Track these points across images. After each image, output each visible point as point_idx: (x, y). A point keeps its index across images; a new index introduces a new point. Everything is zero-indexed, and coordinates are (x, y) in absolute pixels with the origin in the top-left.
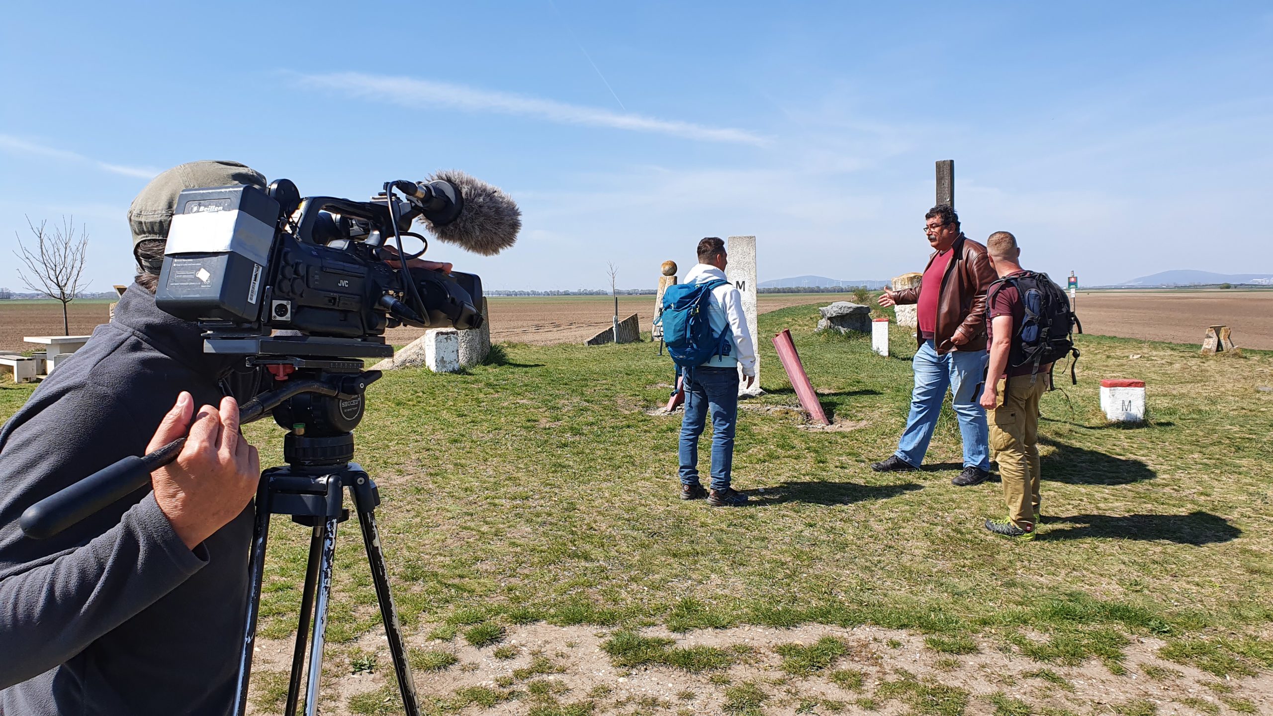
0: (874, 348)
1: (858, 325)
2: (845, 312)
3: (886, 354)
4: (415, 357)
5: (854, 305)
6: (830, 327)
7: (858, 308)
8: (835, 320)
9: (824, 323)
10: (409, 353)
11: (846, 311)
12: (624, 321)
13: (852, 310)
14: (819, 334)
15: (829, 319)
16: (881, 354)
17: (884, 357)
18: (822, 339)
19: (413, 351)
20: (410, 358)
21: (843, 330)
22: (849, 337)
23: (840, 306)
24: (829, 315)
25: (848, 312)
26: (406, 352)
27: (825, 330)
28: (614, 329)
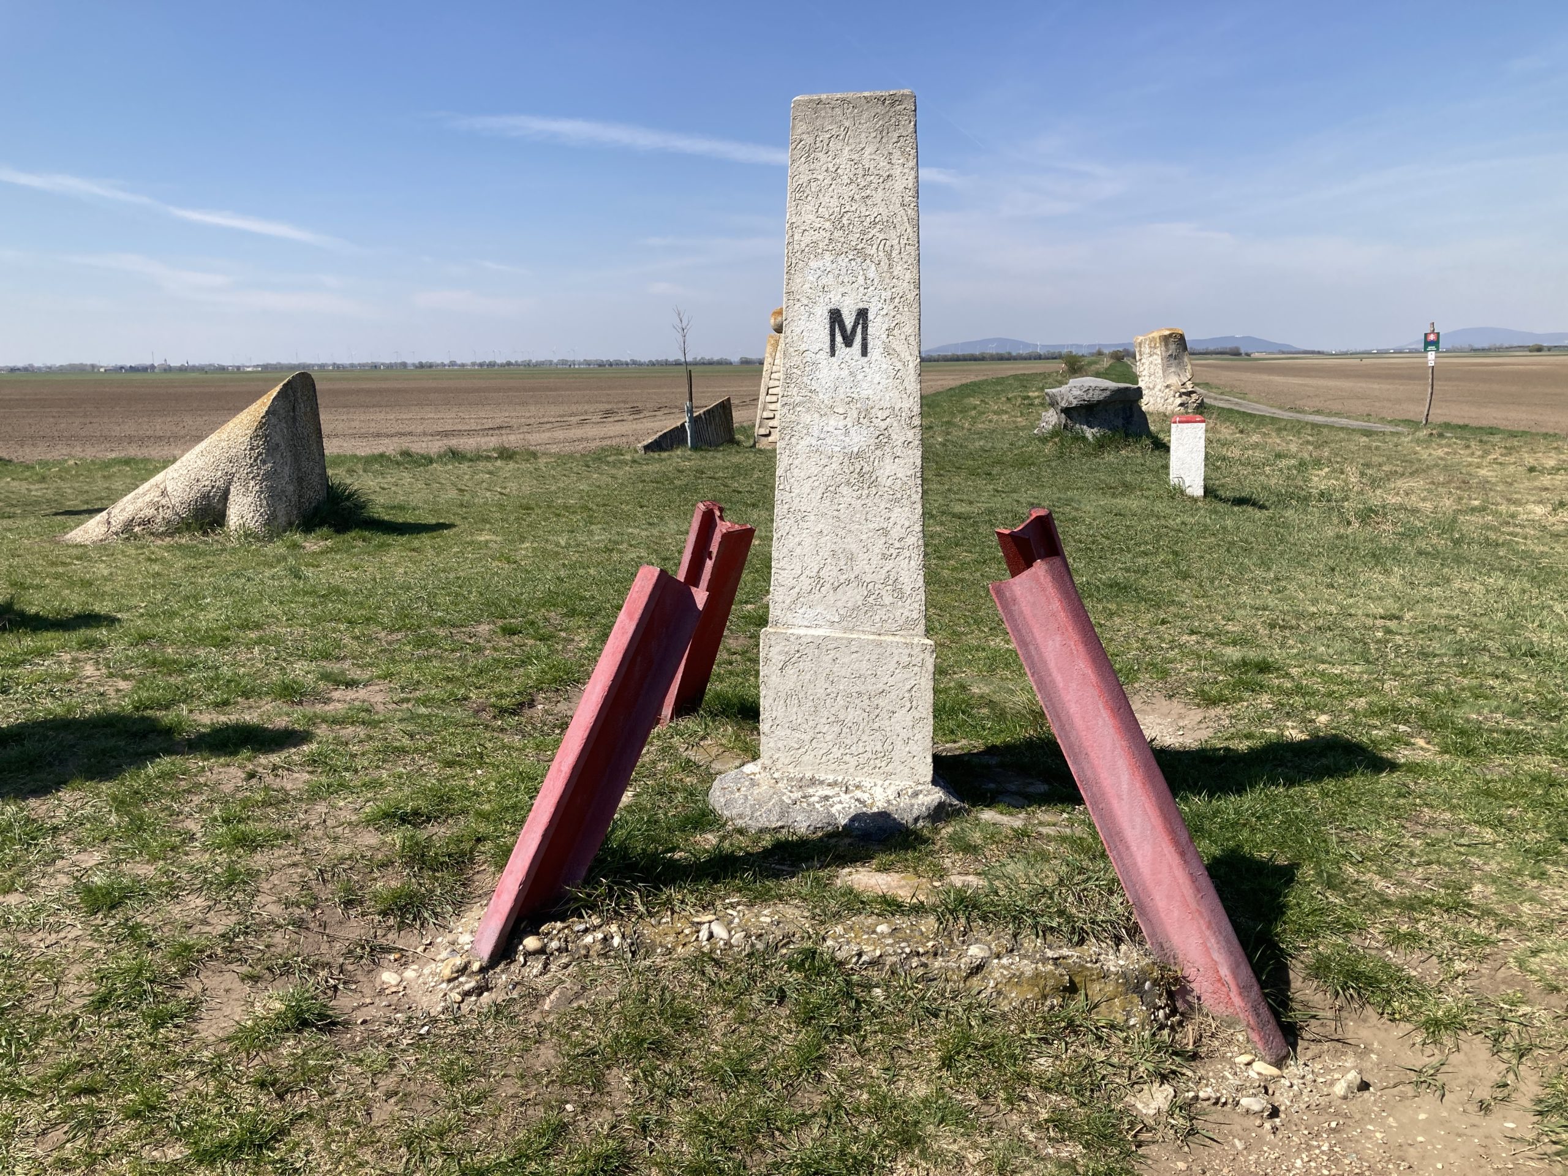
0: (1173, 479)
1: (1119, 422)
2: (1096, 398)
3: (1199, 492)
4: (150, 512)
5: (1112, 385)
6: (1065, 426)
7: (1119, 390)
8: (1075, 414)
9: (1051, 419)
10: (140, 503)
11: (1097, 396)
12: (708, 411)
13: (1108, 393)
14: (1043, 440)
15: (1067, 411)
16: (1189, 491)
17: (1194, 500)
18: (1049, 448)
19: (147, 499)
20: (141, 515)
21: (1089, 433)
22: (1102, 446)
23: (1087, 385)
24: (1064, 404)
25: (1101, 398)
26: (136, 498)
27: (1055, 433)
28: (687, 425)
